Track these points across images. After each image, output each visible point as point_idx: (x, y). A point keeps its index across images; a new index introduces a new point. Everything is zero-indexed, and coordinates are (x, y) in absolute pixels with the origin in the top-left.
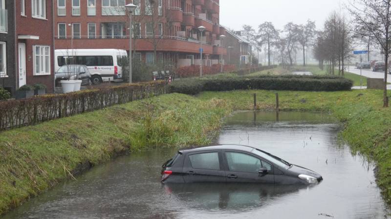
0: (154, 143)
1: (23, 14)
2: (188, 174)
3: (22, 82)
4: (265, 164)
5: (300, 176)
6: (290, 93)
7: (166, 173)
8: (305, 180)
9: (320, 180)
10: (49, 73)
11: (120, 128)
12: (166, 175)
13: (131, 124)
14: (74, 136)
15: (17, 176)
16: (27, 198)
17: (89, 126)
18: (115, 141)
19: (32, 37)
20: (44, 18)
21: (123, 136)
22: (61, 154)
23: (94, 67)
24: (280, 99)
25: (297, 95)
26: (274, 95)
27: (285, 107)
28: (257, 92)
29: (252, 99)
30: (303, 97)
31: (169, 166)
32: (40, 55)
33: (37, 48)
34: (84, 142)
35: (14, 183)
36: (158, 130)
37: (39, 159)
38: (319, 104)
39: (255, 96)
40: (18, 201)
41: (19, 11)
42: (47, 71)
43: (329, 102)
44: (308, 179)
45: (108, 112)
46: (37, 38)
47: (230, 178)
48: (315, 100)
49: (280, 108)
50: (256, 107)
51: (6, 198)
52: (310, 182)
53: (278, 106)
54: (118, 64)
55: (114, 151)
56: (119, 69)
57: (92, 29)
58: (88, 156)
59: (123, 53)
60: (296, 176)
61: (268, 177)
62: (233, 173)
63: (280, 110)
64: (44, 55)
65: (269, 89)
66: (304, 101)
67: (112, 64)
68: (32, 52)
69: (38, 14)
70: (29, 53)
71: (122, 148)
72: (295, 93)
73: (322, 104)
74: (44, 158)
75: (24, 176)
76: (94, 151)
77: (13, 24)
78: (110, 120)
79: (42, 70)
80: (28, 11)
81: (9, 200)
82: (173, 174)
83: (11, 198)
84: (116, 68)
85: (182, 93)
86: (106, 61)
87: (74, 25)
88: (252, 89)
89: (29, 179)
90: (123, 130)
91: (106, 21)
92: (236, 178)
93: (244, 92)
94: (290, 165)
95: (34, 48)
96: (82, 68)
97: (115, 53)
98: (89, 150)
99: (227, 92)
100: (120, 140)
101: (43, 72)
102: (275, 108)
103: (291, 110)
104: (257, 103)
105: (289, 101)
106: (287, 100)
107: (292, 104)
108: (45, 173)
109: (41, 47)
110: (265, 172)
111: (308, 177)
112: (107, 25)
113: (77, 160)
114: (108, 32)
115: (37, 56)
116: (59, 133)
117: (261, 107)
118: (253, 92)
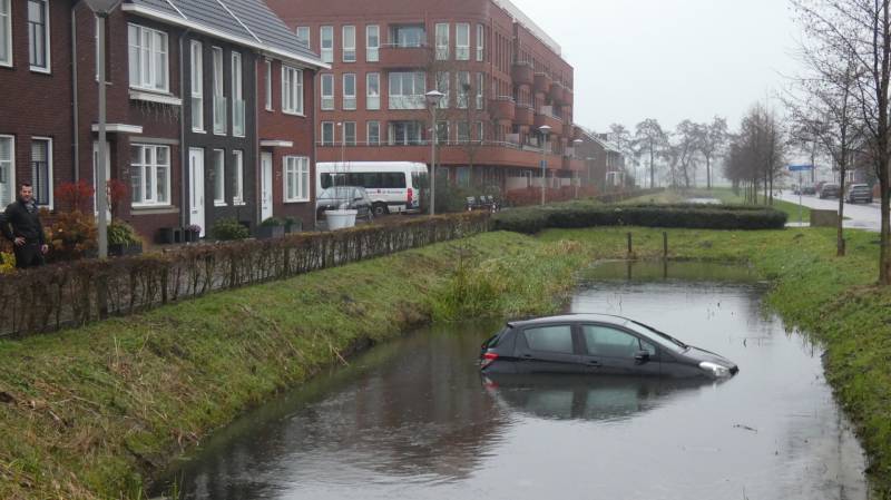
0: (468, 310)
1: (269, 108)
2: (523, 360)
3: (267, 212)
4: (645, 345)
5: (702, 364)
6: (687, 232)
7: (488, 357)
8: (710, 371)
9: (734, 371)
10: (308, 200)
11: (416, 286)
12: (488, 361)
13: (433, 281)
14: (346, 298)
15: (258, 358)
16: (273, 393)
17: (368, 282)
18: (408, 305)
19: (283, 144)
20: (301, 114)
21: (420, 298)
22: (325, 325)
23: (375, 190)
24: (669, 243)
25: (696, 236)
26: (661, 236)
27: (678, 255)
28: (635, 230)
29: (626, 241)
30: (707, 238)
31: (493, 346)
32: (294, 171)
33: (290, 161)
34: (361, 306)
35: (253, 370)
36: (475, 289)
37: (291, 332)
38: (733, 251)
39: (629, 236)
40: (260, 396)
41: (263, 104)
42: (304, 196)
43: (748, 246)
44: (715, 369)
45: (398, 260)
46: (289, 144)
47: (589, 366)
48: (725, 243)
49: (669, 255)
50: (632, 254)
51: (241, 392)
52: (718, 374)
53: (666, 252)
54: (414, 185)
55: (407, 321)
56: (416, 193)
57: (374, 131)
58: (367, 329)
59: (420, 167)
60: (695, 364)
61: (651, 367)
62: (595, 359)
63: (669, 259)
64: (300, 172)
65: (652, 226)
66: (708, 245)
67: (404, 186)
68: (282, 166)
69: (291, 106)
70: (277, 168)
71: (419, 316)
72: (694, 232)
73: (737, 250)
74: (298, 331)
75: (269, 358)
76: (375, 321)
77: (254, 122)
78: (402, 274)
79: (297, 195)
80: (277, 103)
81: (246, 395)
82: (499, 358)
83: (249, 392)
84: (410, 191)
85: (513, 230)
86: (396, 180)
87: (346, 124)
88: (625, 225)
89: (277, 363)
90: (420, 289)
91: (395, 118)
92: (599, 367)
93: (611, 230)
94: (685, 347)
95: (285, 160)
96: (358, 192)
97: (409, 168)
98: (368, 318)
99: (586, 230)
100: (416, 304)
101: (298, 198)
102: (662, 255)
103: (687, 259)
104: (634, 247)
105: (683, 246)
106: (681, 243)
107: (689, 250)
108: (300, 353)
109: (295, 158)
110: (646, 358)
111: (714, 367)
112: (398, 125)
113: (351, 335)
114: (399, 136)
115: (289, 174)
116: (323, 292)
117: (639, 254)
118: (626, 230)
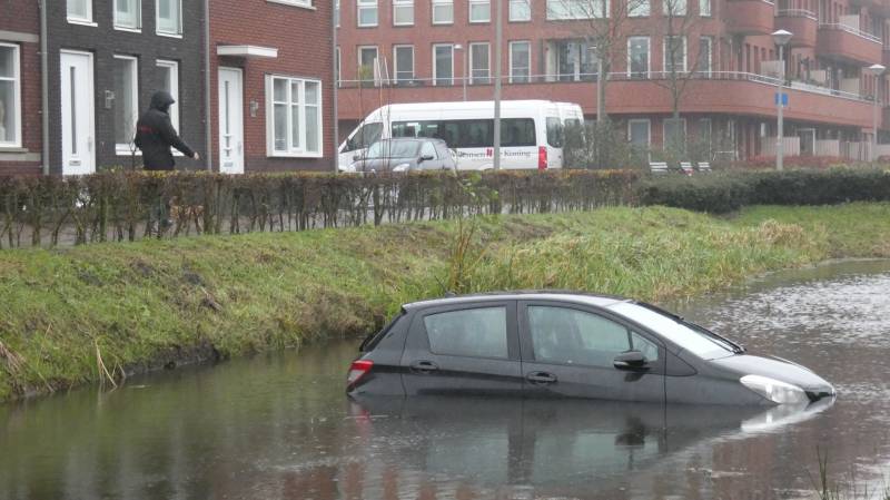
5: (745, 380)
8: (759, 392)
10: (319, 154)
11: (377, 272)
14: (194, 279)
18: (337, 299)
20: (307, 4)
21: (373, 291)
22: (106, 318)
23: (484, 150)
32: (289, 102)
33: (279, 84)
34: (220, 295)
42: (310, 147)
46: (272, 53)
47: (533, 382)
54: (550, 142)
56: (554, 157)
59: (569, 112)
60: (732, 378)
61: (647, 384)
62: (545, 368)
64: (302, 103)
67: (533, 143)
68: (262, 91)
70: (253, 95)
76: (239, 320)
77: (201, 13)
78: (357, 251)
79: (296, 144)
84: (542, 151)
86: (519, 132)
87: (475, 47)
90: (382, 277)
92: (551, 383)
95: (270, 81)
96: (429, 147)
98: (227, 316)
100: (357, 300)
101: (299, 147)
109: (290, 80)
113: (165, 339)
114: (564, 66)
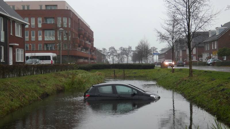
0: (75, 87)
1: (11, 34)
2: (98, 96)
3: (11, 63)
4: (134, 91)
5: (151, 96)
6: (129, 70)
7: (87, 96)
8: (153, 98)
9: (159, 98)
10: (23, 61)
11: (59, 81)
12: (87, 97)
13: (64, 79)
14: (39, 82)
15: (13, 97)
16: (19, 107)
17: (45, 79)
18: (58, 85)
19: (16, 44)
20: (21, 37)
21: (61, 84)
22: (34, 89)
23: (42, 61)
24: (125, 73)
25: (132, 71)
26: (123, 71)
27: (127, 76)
28: (116, 70)
29: (113, 72)
30: (135, 71)
31: (87, 93)
32: (19, 53)
33: (18, 50)
34: (44, 85)
35: (12, 100)
36: (77, 81)
37: (23, 90)
38: (142, 74)
39: (114, 71)
40: (15, 108)
41: (10, 33)
42: (22, 60)
43: (146, 73)
44: (155, 97)
45: (53, 74)
46: (18, 45)
47: (118, 97)
48: (140, 72)
49: (125, 76)
50: (115, 76)
51: (8, 106)
52: (155, 98)
53: (124, 75)
54: (53, 59)
55: (58, 90)
57: (40, 46)
58: (46, 91)
59: (55, 55)
60: (149, 96)
61: (136, 97)
62: (119, 95)
63: (125, 77)
64: (21, 53)
65: (120, 69)
66: (135, 73)
67: (50, 60)
68: (15, 51)
69: (18, 35)
70: (14, 52)
71: (61, 88)
72: (131, 70)
73: (143, 74)
74: (25, 90)
75: (17, 97)
76: (49, 89)
77: (7, 38)
78: (55, 77)
79: (20, 60)
80: (14, 33)
81: (10, 107)
82: (90, 96)
83: (11, 107)
84: (52, 61)
85: (83, 70)
86: (48, 58)
87: (32, 45)
88: (113, 68)
89: (20, 99)
90: (60, 81)
91: (46, 43)
92: (121, 97)
93: (109, 70)
94: (144, 92)
95: (16, 49)
96: (37, 60)
97: (52, 55)
98: (47, 88)
99: (102, 70)
100: (60, 85)
101: (20, 61)
102: (123, 76)
103: (130, 77)
104: (116, 74)
105: (129, 73)
106: (128, 73)
107: (130, 74)
108: (27, 96)
109: (19, 49)
110: (134, 94)
111: (154, 96)
112: (47, 45)
113: (42, 92)
114: (47, 48)
115: (18, 54)
116: (32, 80)
117: (117, 76)
118: (113, 70)
